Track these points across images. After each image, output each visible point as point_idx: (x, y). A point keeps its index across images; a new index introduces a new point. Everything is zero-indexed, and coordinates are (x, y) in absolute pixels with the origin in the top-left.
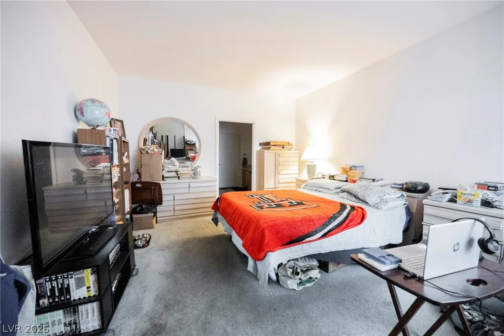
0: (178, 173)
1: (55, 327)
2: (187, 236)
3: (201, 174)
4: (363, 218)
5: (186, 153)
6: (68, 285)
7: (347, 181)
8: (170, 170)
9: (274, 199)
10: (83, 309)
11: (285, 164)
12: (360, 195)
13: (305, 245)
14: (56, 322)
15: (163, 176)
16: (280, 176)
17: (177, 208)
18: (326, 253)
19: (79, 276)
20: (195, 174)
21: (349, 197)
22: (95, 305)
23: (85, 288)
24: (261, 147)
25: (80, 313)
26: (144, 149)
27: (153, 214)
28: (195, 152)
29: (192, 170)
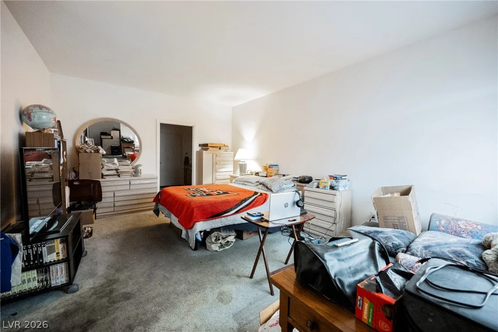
0: (119, 171)
1: (31, 283)
2: (129, 227)
3: (142, 172)
4: (265, 200)
5: (123, 150)
6: (41, 252)
7: (266, 177)
8: (110, 169)
9: (207, 191)
10: (54, 269)
11: (222, 163)
12: (269, 186)
13: (223, 218)
14: (31, 280)
15: (102, 175)
16: (217, 174)
17: (117, 204)
18: (239, 224)
19: (50, 245)
20: (136, 172)
21: (263, 188)
22: (63, 265)
23: (55, 254)
24: (200, 148)
25: (51, 272)
26: (82, 148)
27: (93, 210)
28: (133, 149)
29: (133, 168)
